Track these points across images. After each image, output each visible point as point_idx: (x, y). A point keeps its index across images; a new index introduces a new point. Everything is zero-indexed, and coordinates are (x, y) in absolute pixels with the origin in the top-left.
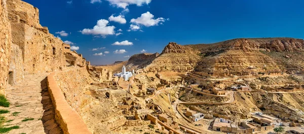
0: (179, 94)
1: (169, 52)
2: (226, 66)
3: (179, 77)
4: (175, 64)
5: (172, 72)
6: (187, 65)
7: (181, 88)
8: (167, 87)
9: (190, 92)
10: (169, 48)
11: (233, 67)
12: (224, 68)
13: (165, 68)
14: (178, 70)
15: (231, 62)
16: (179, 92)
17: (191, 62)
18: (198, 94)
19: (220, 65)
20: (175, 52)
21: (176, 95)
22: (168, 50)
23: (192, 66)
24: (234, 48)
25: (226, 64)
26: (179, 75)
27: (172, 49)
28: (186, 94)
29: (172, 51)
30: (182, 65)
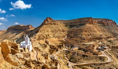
0: (67, 57)
1: (48, 24)
2: (89, 34)
3: (60, 42)
4: (54, 33)
5: (54, 38)
6: (61, 33)
7: (66, 51)
8: (56, 51)
9: (76, 54)
10: (48, 21)
11: (93, 34)
12: (89, 35)
13: (48, 36)
14: (57, 37)
15: (91, 31)
16: (66, 55)
17: (63, 31)
18: (84, 56)
19: (86, 33)
20: (52, 24)
21: (65, 57)
22: (47, 23)
23: (65, 34)
24: (89, 23)
25: (89, 32)
26: (60, 41)
27: (50, 22)
28: (73, 56)
29: (50, 24)
30: (59, 33)
